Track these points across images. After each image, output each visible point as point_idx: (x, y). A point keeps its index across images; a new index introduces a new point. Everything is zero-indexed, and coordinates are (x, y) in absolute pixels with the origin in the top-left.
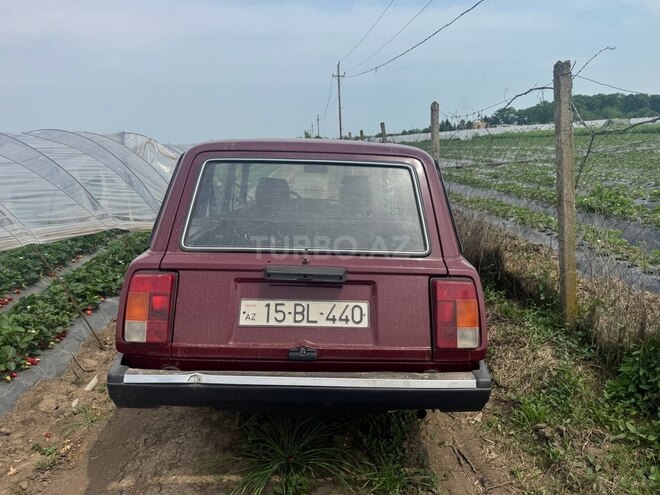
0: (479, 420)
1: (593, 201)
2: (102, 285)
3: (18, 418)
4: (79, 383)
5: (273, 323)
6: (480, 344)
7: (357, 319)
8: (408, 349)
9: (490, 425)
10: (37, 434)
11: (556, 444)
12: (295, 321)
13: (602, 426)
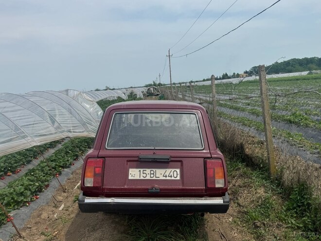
0: (231, 220)
1: (292, 118)
2: (63, 163)
3: (34, 221)
4: (56, 207)
5: (142, 178)
6: (225, 186)
7: (175, 176)
8: (196, 188)
9: (235, 222)
10: (42, 228)
11: (262, 229)
12: (151, 177)
13: (282, 221)
